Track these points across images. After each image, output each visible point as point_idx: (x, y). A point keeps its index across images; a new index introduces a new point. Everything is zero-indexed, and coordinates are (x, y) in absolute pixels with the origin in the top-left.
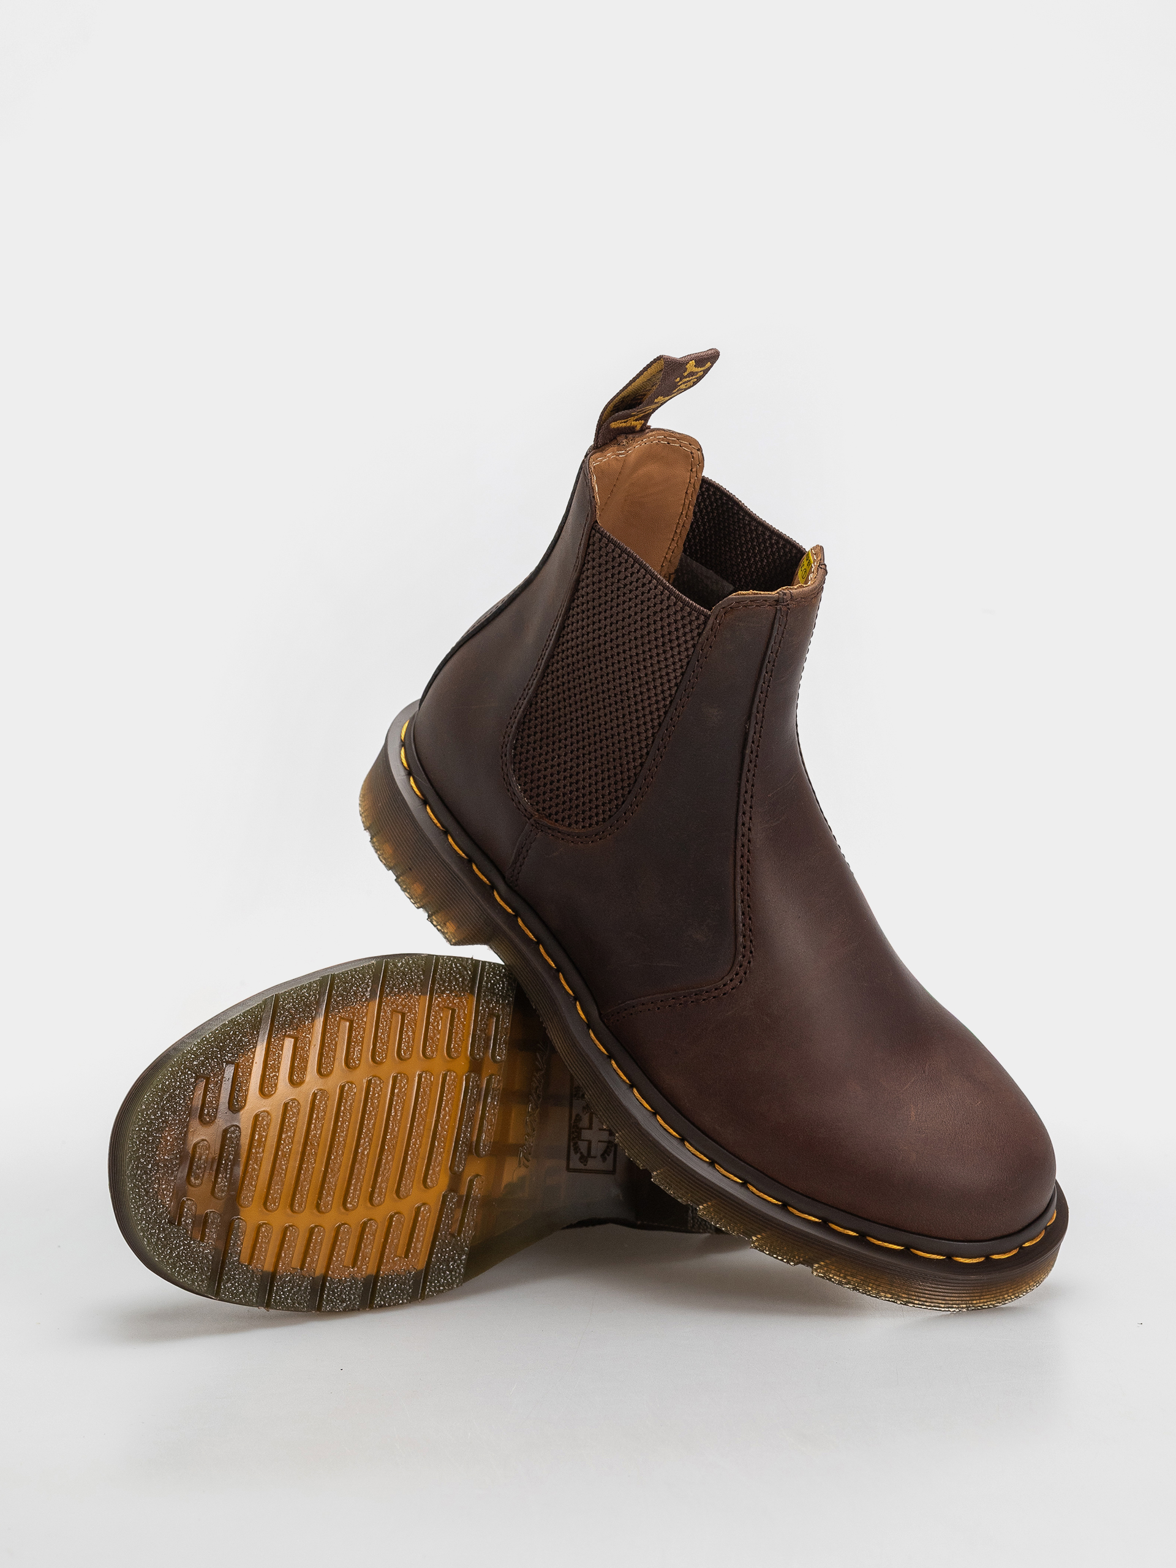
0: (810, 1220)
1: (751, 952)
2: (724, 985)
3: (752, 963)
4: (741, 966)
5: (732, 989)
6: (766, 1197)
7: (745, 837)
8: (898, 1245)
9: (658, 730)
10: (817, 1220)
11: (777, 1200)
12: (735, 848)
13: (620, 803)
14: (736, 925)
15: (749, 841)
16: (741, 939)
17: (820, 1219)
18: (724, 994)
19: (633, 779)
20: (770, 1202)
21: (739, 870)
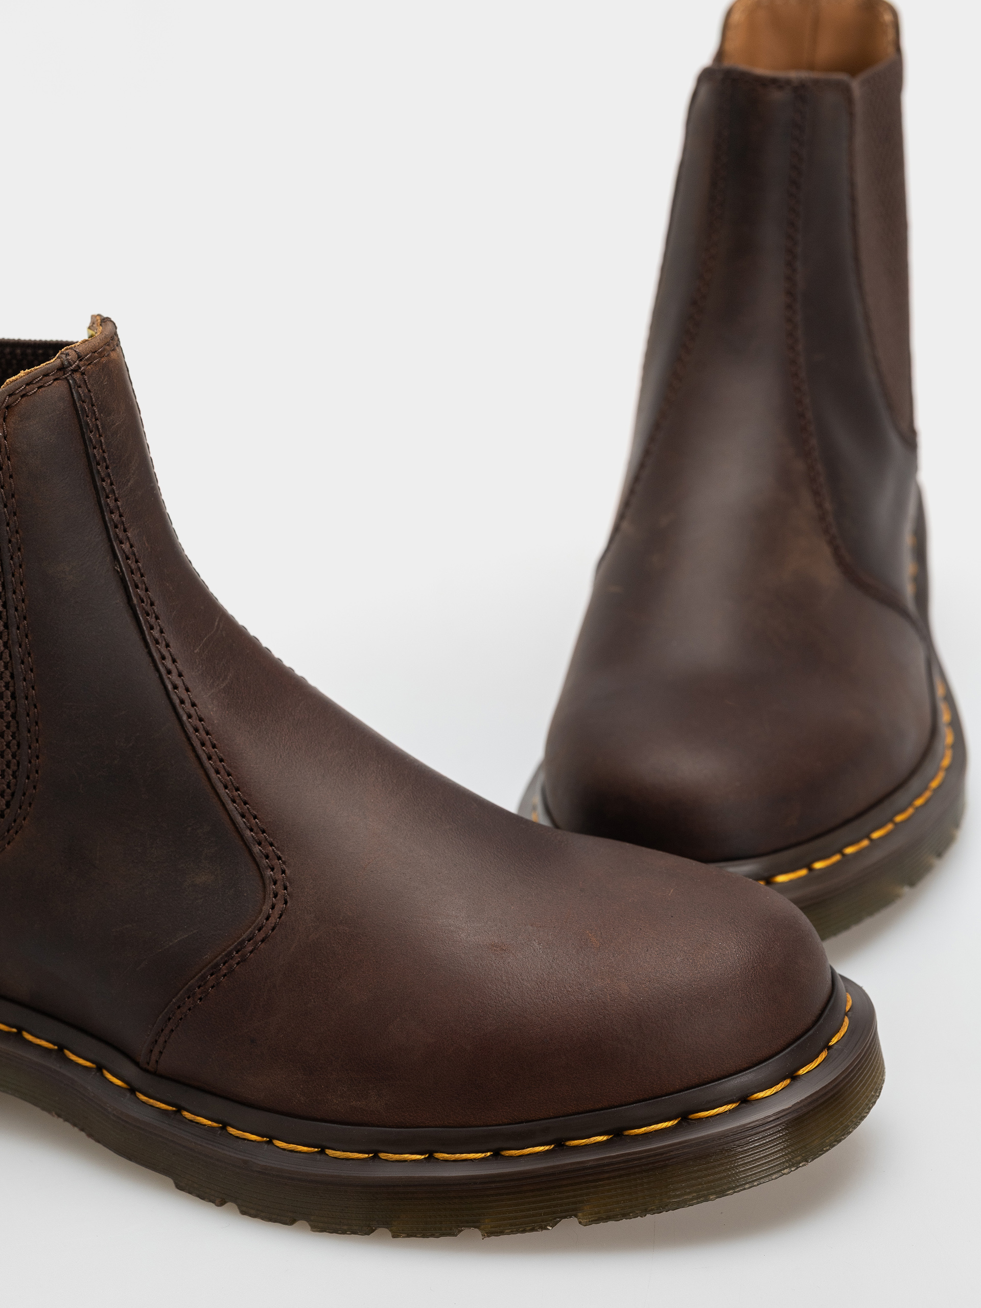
0: (537, 1153)
1: (279, 858)
2: (267, 919)
3: (287, 871)
4: (275, 883)
5: (280, 918)
6: (464, 1156)
7: (194, 718)
8: (670, 1120)
9: (8, 635)
10: (547, 1148)
11: (482, 1152)
12: (189, 739)
13: (15, 768)
14: (241, 836)
15: (201, 720)
16: (256, 849)
17: (550, 1144)
18: (273, 929)
19: (13, 723)
20: (475, 1159)
21: (207, 764)
